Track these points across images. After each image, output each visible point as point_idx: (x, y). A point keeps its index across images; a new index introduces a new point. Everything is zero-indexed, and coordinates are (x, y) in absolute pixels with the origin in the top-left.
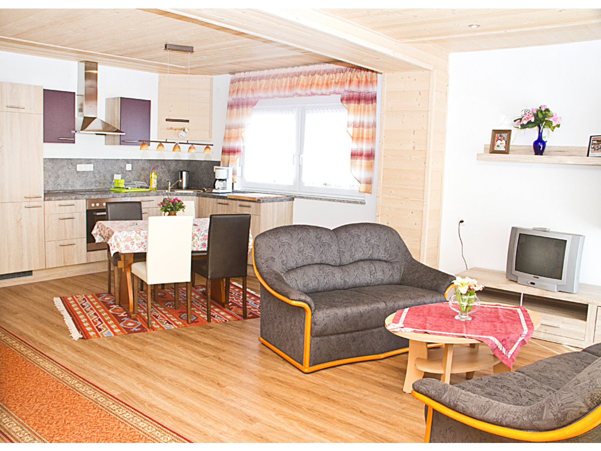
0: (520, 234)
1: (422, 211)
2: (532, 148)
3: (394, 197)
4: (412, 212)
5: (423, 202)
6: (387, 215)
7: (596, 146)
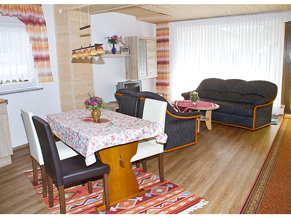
0: (125, 84)
1: (92, 84)
2: (111, 52)
3: (80, 79)
4: (88, 85)
5: (92, 79)
6: (78, 90)
7: (123, 50)
